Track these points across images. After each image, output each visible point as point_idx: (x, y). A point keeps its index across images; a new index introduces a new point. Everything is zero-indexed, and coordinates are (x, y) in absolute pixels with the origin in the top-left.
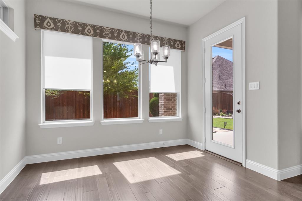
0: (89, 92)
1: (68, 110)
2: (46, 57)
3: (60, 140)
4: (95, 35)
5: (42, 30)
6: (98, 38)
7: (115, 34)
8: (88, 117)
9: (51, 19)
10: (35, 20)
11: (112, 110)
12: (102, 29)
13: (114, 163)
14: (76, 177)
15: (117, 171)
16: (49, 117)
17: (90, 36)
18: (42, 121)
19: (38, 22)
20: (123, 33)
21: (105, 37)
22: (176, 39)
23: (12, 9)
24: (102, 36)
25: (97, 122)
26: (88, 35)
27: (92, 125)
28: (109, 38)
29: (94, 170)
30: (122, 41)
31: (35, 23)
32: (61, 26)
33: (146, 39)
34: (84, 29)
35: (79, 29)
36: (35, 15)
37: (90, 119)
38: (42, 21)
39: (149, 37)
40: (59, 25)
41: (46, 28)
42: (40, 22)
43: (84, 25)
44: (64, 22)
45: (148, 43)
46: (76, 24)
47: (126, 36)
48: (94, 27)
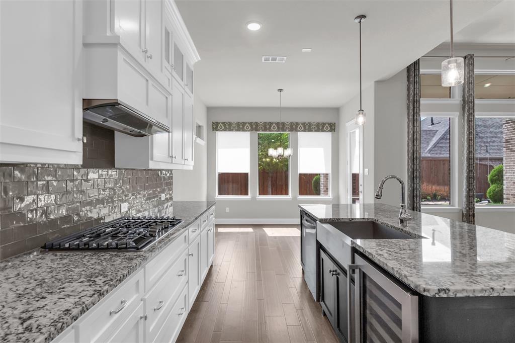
0: (248, 174)
1: (233, 187)
2: (219, 150)
3: (227, 210)
4: (252, 130)
5: (216, 132)
6: (254, 132)
7: (267, 126)
8: (246, 194)
9: (222, 123)
10: (213, 125)
11: (284, 188)
12: (257, 124)
13: (264, 229)
14: (238, 231)
15: (264, 231)
16: (220, 194)
17: (248, 131)
18: (216, 195)
19: (215, 126)
20: (274, 124)
21: (259, 130)
22: (325, 121)
23: (203, 126)
24: (257, 130)
25: (254, 198)
26: (247, 131)
27: (250, 200)
28: (263, 131)
29: (250, 230)
30: (273, 131)
31: (213, 127)
32: (228, 127)
33: (294, 127)
34: (244, 126)
35: (240, 127)
36: (213, 122)
37: (248, 195)
38: (217, 126)
39: (297, 124)
40: (227, 126)
41: (220, 130)
42: (216, 126)
43: (244, 124)
44: (230, 124)
45: (297, 130)
46: (238, 124)
47: (276, 127)
48: (251, 124)
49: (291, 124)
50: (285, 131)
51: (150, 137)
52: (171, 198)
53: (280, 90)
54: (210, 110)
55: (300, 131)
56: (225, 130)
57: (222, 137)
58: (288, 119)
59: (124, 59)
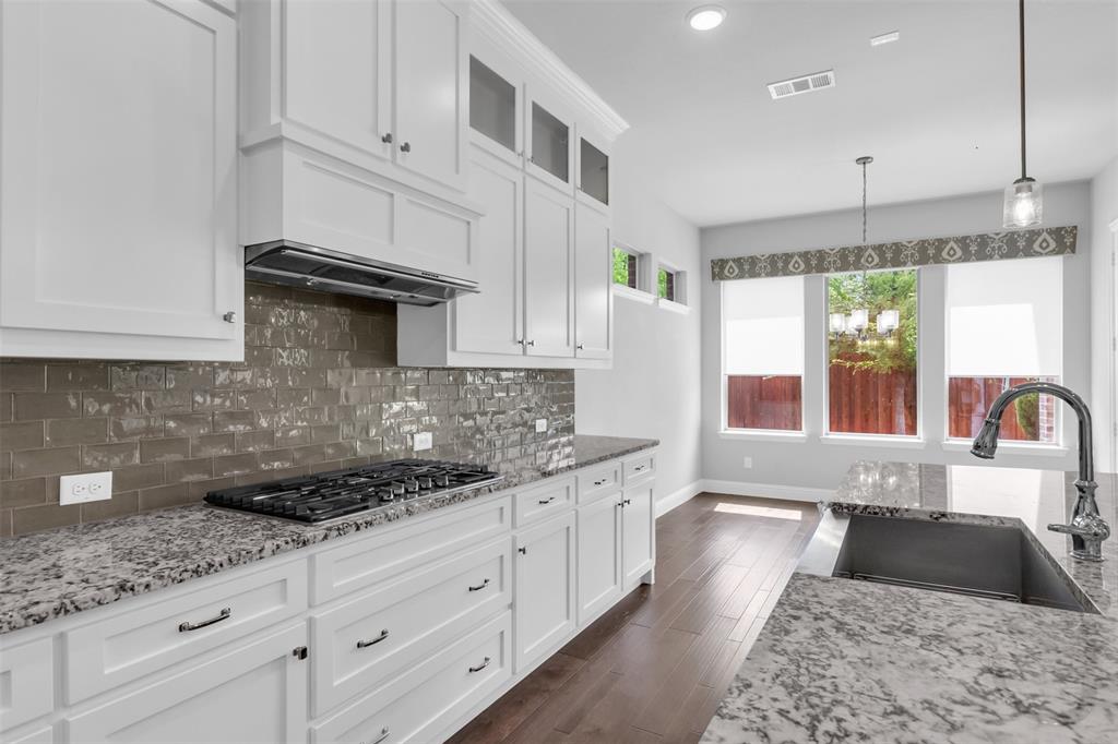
0: (800, 378)
3: (748, 462)
4: (808, 271)
5: (722, 282)
6: (814, 275)
7: (849, 257)
8: (796, 426)
9: (734, 260)
10: (713, 268)
12: (821, 255)
16: (732, 424)
17: (799, 274)
18: (722, 428)
19: (717, 270)
20: (870, 251)
21: (828, 270)
24: (821, 269)
25: (814, 437)
28: (837, 270)
31: (713, 273)
32: (749, 267)
33: (931, 252)
34: (786, 263)
35: (778, 265)
36: (712, 261)
37: (801, 429)
38: (722, 268)
39: (941, 243)
40: (746, 267)
41: (728, 278)
42: (719, 270)
43: (787, 257)
44: (753, 261)
45: (938, 259)
46: (773, 259)
47: (875, 257)
48: (805, 256)
49: (923, 246)
50: (904, 264)
51: (448, 304)
52: (570, 429)
53: (864, 161)
54: (705, 233)
55: (949, 262)
56: (740, 276)
57: (735, 292)
58: (909, 231)
59: (305, 163)
